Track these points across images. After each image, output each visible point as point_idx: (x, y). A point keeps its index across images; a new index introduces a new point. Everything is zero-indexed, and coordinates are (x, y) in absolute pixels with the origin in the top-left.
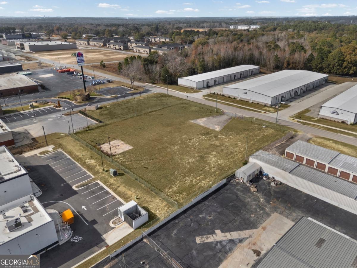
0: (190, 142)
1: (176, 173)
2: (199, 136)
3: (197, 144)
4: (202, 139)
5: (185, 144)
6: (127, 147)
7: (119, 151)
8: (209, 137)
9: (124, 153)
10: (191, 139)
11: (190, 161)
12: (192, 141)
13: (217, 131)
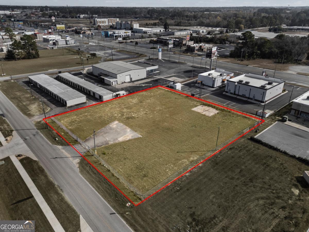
0: (147, 111)
1: (158, 96)
2: (137, 116)
3: (142, 110)
4: (136, 113)
5: (151, 110)
6: (195, 109)
7: (199, 107)
8: (129, 115)
9: (196, 106)
10: (145, 114)
11: (149, 101)
12: (145, 112)
13: (117, 121)
